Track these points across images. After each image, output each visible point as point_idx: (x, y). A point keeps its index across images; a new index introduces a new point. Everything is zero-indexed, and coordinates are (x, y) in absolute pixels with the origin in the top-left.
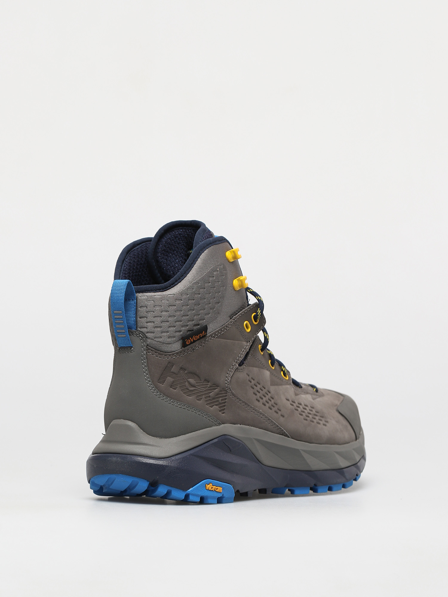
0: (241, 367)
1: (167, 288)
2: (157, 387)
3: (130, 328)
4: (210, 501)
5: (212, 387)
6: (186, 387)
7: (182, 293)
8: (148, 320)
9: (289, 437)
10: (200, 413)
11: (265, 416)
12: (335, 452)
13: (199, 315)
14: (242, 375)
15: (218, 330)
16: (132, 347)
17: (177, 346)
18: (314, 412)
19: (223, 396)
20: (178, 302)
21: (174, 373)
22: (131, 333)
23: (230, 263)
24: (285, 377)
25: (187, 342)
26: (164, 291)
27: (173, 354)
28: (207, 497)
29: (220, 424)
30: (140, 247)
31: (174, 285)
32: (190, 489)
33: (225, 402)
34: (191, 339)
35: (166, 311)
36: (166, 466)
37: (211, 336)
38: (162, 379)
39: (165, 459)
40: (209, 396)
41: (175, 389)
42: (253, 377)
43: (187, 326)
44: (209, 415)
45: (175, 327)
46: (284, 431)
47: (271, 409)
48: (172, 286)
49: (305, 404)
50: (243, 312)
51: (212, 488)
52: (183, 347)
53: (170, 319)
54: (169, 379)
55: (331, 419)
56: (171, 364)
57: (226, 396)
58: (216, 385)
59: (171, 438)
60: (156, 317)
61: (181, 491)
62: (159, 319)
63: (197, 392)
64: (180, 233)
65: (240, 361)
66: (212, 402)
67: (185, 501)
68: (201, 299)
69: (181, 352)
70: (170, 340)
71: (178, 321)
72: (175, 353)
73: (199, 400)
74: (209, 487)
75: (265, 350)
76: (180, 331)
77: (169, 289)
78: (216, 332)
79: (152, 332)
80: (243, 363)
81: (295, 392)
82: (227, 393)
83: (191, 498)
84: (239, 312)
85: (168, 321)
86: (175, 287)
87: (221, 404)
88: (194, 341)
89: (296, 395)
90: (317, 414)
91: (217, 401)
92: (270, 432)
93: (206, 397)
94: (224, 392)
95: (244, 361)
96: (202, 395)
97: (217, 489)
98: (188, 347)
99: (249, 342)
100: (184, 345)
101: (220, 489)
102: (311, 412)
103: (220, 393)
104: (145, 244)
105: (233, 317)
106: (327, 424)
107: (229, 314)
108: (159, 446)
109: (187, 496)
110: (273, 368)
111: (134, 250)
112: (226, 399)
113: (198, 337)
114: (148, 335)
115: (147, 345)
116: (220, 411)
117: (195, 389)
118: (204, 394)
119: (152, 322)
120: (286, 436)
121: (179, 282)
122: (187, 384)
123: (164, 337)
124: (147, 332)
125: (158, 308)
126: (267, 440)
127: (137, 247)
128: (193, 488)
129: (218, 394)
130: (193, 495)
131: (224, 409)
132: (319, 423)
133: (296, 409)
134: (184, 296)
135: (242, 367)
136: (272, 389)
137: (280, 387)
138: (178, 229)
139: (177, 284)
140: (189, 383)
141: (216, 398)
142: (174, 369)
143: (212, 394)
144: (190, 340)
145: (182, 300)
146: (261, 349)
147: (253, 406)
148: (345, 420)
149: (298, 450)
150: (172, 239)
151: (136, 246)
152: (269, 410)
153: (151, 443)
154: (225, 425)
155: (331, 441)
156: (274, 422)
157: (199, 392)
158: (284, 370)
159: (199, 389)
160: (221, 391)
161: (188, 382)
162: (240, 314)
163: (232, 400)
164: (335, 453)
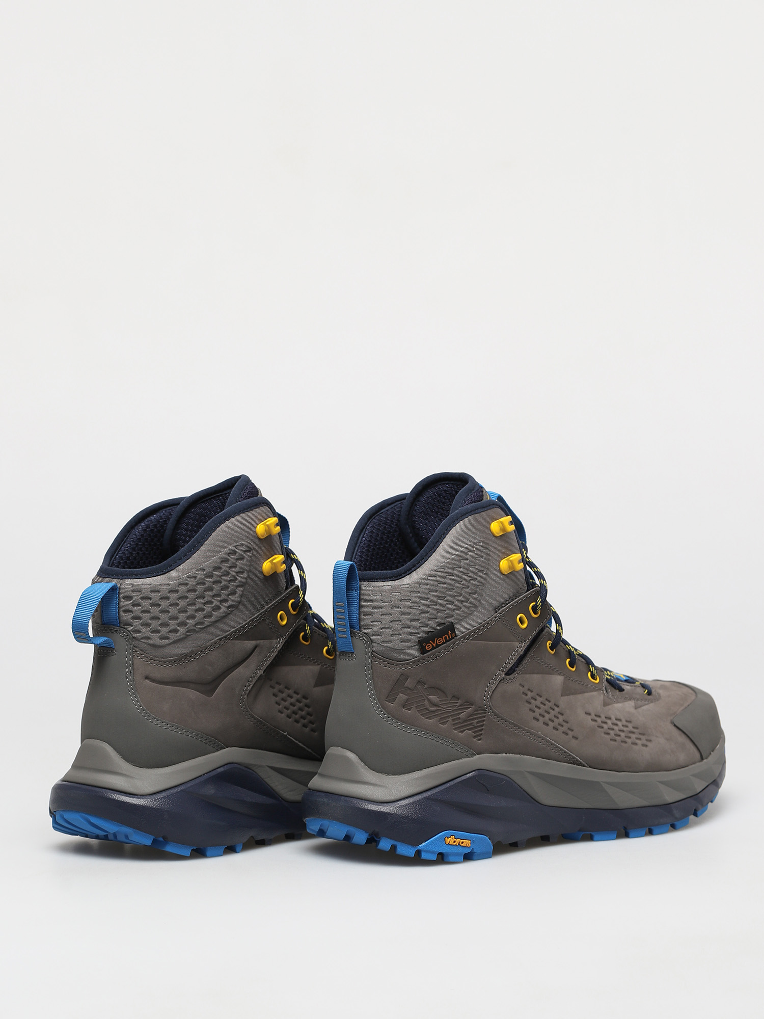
0: (510, 676)
1: (402, 575)
2: (384, 707)
3: (352, 627)
4: (451, 859)
5: (465, 705)
6: (425, 706)
7: (419, 583)
8: (374, 619)
9: (584, 766)
10: (443, 741)
11: (546, 740)
12: (660, 782)
13: (445, 611)
14: (513, 686)
15: (475, 629)
16: (353, 653)
17: (414, 652)
18: (630, 728)
19: (480, 717)
20: (414, 595)
21: (409, 689)
22: (353, 634)
23: (497, 537)
24: (593, 680)
25: (426, 647)
26: (396, 580)
27: (408, 664)
28: (448, 854)
29: (473, 755)
30: (392, 508)
31: (410, 571)
32: (422, 845)
33: (482, 725)
34: (433, 643)
35: (398, 607)
36: (389, 814)
37: (464, 637)
38: (391, 696)
39: (389, 804)
40: (459, 718)
41: (409, 709)
42: (530, 689)
43: (428, 626)
44: (457, 743)
45: (410, 627)
46: (576, 759)
47: (557, 730)
48: (408, 573)
49: (618, 717)
50: (515, 603)
51: (454, 842)
52: (421, 653)
53: (403, 617)
54: (402, 697)
55: (657, 736)
56: (404, 677)
57: (484, 717)
58: (470, 703)
59: (401, 774)
60: (384, 614)
61: (410, 847)
62: (387, 617)
63: (441, 714)
64: (445, 489)
65: (508, 669)
66: (462, 726)
67: (417, 860)
68: (448, 590)
69: (418, 660)
70: (403, 644)
71: (415, 620)
72: (410, 662)
73: (443, 723)
74: (450, 840)
75: (559, 646)
76: (418, 633)
77: (403, 577)
78: (471, 632)
79: (378, 635)
80: (514, 671)
81: (604, 700)
82: (485, 713)
83: (424, 856)
84: (510, 603)
85: (400, 621)
86: (411, 575)
87: (476, 727)
88: (438, 646)
89: (605, 704)
90: (635, 730)
91: (471, 724)
92: (553, 760)
93: (453, 720)
94: (482, 711)
95: (517, 667)
96: (448, 716)
97: (462, 843)
98: (428, 653)
99: (525, 641)
100: (423, 651)
101: (467, 843)
102: (625, 729)
103: (475, 712)
104: (400, 503)
105: (499, 610)
106: (648, 743)
107: (494, 606)
108: (384, 786)
109: (418, 853)
110: (574, 669)
111: (382, 513)
112: (484, 721)
113: (443, 640)
114: (374, 638)
115: (372, 651)
116: (474, 737)
117: (438, 710)
118: (452, 715)
119: (378, 621)
120: (580, 764)
121: (418, 568)
122: (426, 702)
123: (396, 643)
124: (373, 635)
125: (386, 603)
126: (547, 773)
127: (387, 508)
128: (427, 842)
129: (471, 715)
130: (425, 851)
131: (481, 734)
132: (636, 744)
133: (599, 727)
134: (424, 587)
135: (512, 676)
136: (563, 701)
137: (580, 696)
138: (443, 484)
139: (415, 570)
140: (431, 702)
141: (470, 720)
142: (409, 683)
143: (463, 715)
144: (431, 644)
145: (419, 592)
146: (550, 647)
147: (526, 728)
148: (683, 735)
149: (598, 783)
150: (434, 497)
151: (385, 508)
152: (554, 731)
153: (373, 781)
154: (481, 755)
155: (654, 767)
156: (559, 748)
157: (443, 713)
158: (592, 670)
159: (444, 708)
160: (477, 710)
161: (429, 700)
162: (511, 605)
163: (494, 721)
164: (658, 783)
